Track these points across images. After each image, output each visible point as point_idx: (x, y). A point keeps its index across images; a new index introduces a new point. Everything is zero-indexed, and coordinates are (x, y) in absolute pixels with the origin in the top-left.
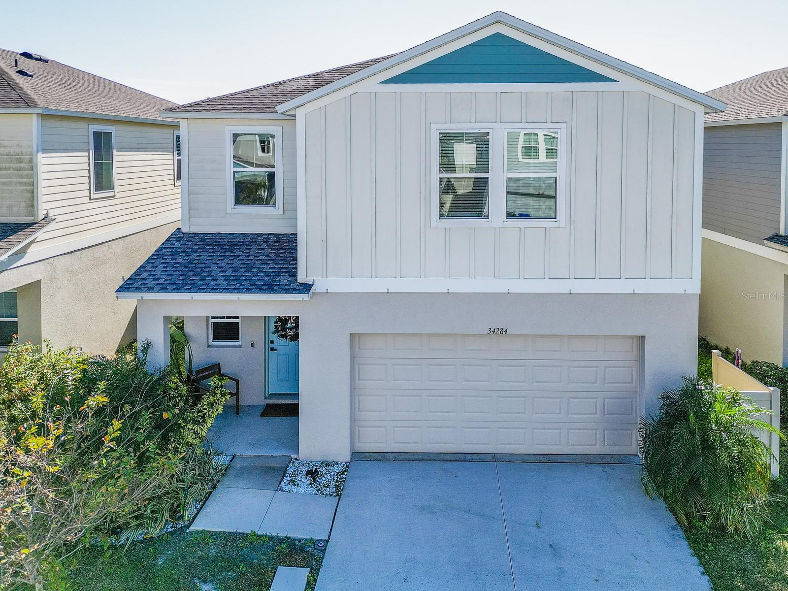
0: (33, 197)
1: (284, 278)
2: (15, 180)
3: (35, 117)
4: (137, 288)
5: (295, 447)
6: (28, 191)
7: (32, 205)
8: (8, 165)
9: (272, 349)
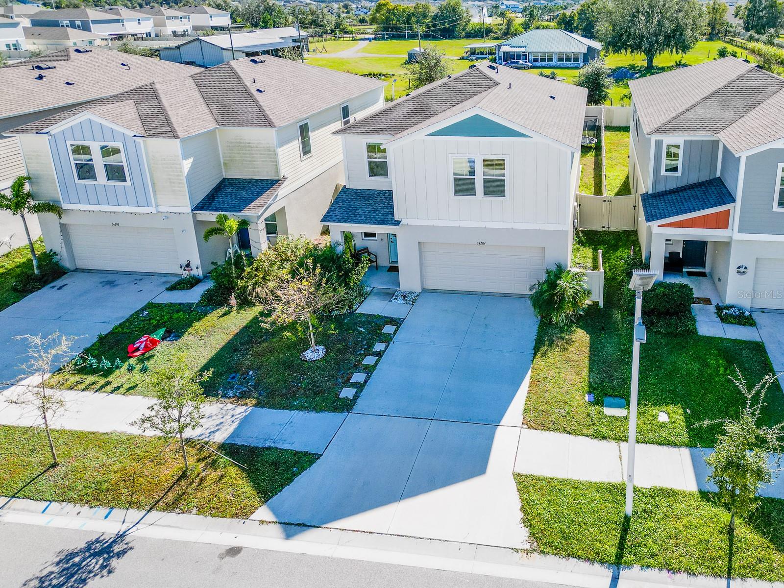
0: (277, 168)
1: (390, 216)
2: (268, 159)
3: (273, 132)
4: (333, 221)
5: (398, 285)
6: (275, 165)
7: (277, 172)
8: (264, 152)
9: (392, 242)
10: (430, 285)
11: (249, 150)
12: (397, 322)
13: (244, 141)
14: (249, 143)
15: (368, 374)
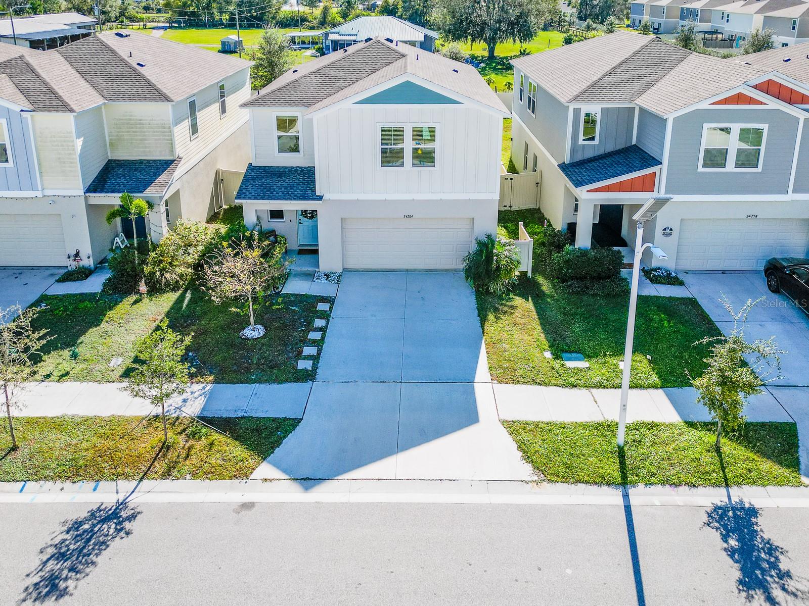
0: (172, 146)
1: (309, 192)
2: (161, 137)
3: (170, 107)
4: (249, 198)
6: (169, 143)
7: (172, 151)
8: (158, 130)
9: (300, 223)
10: (351, 265)
11: (140, 128)
12: (330, 300)
13: (135, 118)
14: (140, 120)
15: (318, 347)
